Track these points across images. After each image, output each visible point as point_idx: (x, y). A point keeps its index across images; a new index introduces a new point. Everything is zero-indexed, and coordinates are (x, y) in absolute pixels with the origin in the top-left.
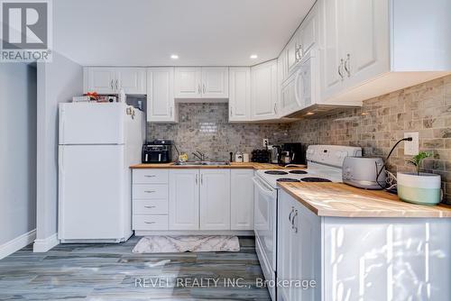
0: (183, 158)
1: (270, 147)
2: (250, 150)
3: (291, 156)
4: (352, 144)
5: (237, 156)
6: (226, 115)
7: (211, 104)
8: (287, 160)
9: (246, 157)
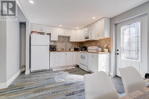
0: (59, 50)
1: (78, 47)
2: (74, 48)
3: (84, 49)
4: (97, 46)
5: (71, 49)
6: (69, 40)
7: (65, 37)
8: (83, 50)
9: (73, 50)
